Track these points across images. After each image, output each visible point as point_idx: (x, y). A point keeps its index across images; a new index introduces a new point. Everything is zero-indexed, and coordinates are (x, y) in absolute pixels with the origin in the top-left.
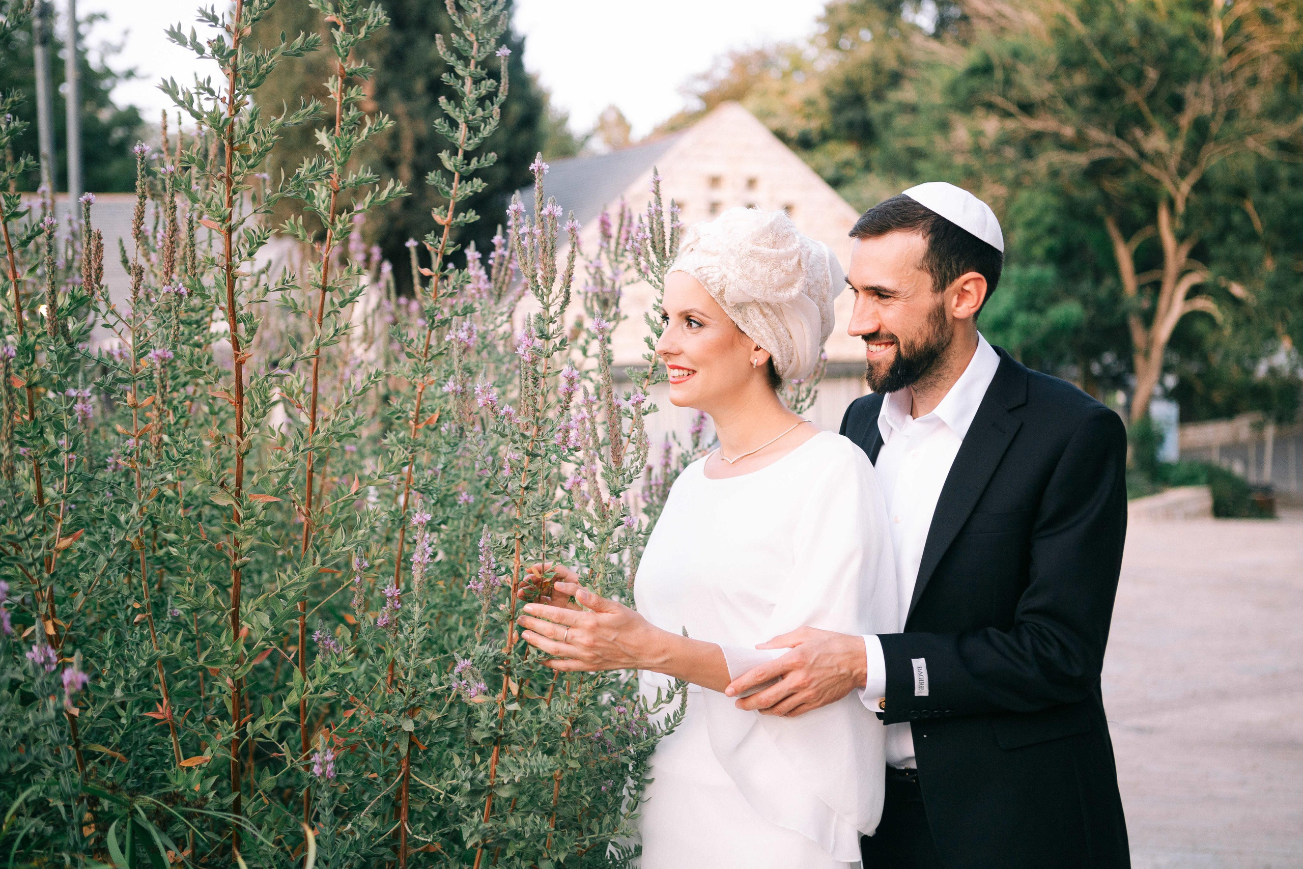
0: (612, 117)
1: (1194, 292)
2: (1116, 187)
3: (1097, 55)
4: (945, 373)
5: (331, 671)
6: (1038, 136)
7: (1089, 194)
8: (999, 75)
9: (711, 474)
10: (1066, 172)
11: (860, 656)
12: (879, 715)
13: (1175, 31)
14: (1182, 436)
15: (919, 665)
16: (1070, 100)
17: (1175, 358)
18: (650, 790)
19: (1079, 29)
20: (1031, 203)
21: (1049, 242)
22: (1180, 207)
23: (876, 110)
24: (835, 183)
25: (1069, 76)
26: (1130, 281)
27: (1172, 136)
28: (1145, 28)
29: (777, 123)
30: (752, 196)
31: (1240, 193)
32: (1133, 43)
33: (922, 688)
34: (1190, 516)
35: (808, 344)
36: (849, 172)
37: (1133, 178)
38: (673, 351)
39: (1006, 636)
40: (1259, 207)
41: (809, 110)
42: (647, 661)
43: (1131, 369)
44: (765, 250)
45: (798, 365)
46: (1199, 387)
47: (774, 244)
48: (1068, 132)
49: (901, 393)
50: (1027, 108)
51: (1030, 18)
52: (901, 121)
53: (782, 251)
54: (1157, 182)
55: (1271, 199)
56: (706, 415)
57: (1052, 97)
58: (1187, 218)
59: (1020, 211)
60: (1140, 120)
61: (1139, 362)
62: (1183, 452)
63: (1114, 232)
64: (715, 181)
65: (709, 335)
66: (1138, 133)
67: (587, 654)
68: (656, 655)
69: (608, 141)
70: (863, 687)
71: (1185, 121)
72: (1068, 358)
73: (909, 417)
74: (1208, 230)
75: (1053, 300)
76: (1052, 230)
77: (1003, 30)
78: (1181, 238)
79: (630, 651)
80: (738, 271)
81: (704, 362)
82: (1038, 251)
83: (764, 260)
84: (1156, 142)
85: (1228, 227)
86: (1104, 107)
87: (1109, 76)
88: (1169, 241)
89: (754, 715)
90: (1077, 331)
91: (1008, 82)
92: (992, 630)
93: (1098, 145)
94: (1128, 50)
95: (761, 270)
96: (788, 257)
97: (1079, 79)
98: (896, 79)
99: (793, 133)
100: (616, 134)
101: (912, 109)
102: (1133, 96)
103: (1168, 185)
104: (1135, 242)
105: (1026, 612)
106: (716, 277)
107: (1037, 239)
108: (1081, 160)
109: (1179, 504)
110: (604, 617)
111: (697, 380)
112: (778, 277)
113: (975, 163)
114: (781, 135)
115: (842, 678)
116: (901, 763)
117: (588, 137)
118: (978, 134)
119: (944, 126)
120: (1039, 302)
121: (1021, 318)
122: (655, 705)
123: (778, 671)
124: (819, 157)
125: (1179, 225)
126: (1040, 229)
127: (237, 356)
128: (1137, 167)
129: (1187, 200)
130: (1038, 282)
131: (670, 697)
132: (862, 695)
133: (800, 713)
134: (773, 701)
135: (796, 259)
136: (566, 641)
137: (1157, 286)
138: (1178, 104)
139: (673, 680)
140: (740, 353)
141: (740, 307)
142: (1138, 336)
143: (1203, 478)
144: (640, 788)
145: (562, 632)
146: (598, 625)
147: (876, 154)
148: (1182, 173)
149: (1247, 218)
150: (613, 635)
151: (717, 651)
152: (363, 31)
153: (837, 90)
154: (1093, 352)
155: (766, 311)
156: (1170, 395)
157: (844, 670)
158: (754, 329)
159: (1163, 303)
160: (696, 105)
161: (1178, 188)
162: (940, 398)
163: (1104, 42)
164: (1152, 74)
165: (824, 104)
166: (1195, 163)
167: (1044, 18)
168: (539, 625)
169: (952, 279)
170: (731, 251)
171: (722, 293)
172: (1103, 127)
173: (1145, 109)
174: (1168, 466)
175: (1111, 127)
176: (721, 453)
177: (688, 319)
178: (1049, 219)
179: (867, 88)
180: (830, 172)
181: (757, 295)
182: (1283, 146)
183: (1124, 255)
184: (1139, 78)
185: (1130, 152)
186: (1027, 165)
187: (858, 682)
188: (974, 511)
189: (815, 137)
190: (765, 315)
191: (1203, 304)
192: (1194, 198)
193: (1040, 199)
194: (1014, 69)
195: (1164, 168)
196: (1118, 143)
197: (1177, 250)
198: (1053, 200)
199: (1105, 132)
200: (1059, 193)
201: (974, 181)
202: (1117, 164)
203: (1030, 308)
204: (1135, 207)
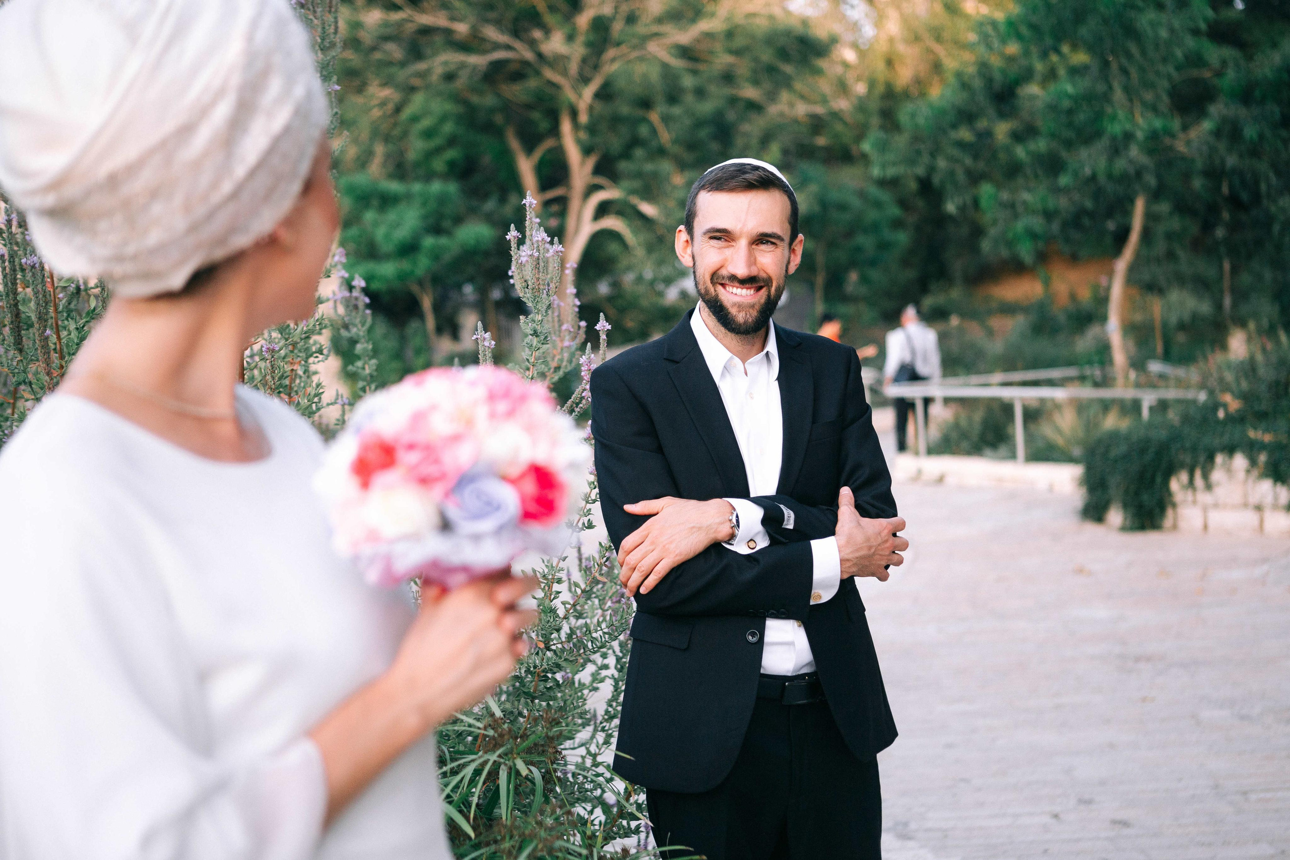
1: (603, 210)
2: (517, 92)
6: (426, 31)
7: (488, 100)
10: (463, 73)
20: (425, 113)
21: (451, 154)
22: (583, 118)
27: (570, 38)
31: (646, 104)
37: (532, 83)
40: (666, 119)
48: (462, 28)
54: (556, 86)
55: (676, 110)
58: (592, 129)
59: (415, 119)
60: (537, 20)
63: (514, 144)
66: (537, 34)
71: (583, 20)
74: (615, 143)
75: (458, 220)
76: (452, 142)
78: (587, 151)
82: (439, 164)
84: (555, 44)
85: (635, 142)
86: (499, 3)
88: (573, 153)
93: (497, 46)
103: (569, 94)
104: (538, 153)
107: (437, 151)
108: (479, 61)
113: (356, 60)
118: (356, 25)
120: (446, 224)
121: (429, 242)
125: (583, 135)
126: (437, 141)
128: (538, 73)
129: (591, 108)
130: (442, 200)
137: (562, 202)
138: (575, 1)
148: (585, 80)
149: (654, 131)
159: (571, 222)
161: (580, 96)
166: (596, 67)
172: (498, 23)
173: (543, 8)
175: (507, 24)
178: (448, 128)
182: (686, 52)
183: (526, 168)
185: (529, 55)
186: (416, 66)
191: (611, 223)
192: (599, 107)
193: (440, 106)
195: (565, 73)
196: (518, 45)
197: (583, 163)
198: (449, 107)
199: (502, 32)
200: (457, 98)
201: (357, 83)
202: (513, 67)
203: (437, 230)
204: (536, 115)
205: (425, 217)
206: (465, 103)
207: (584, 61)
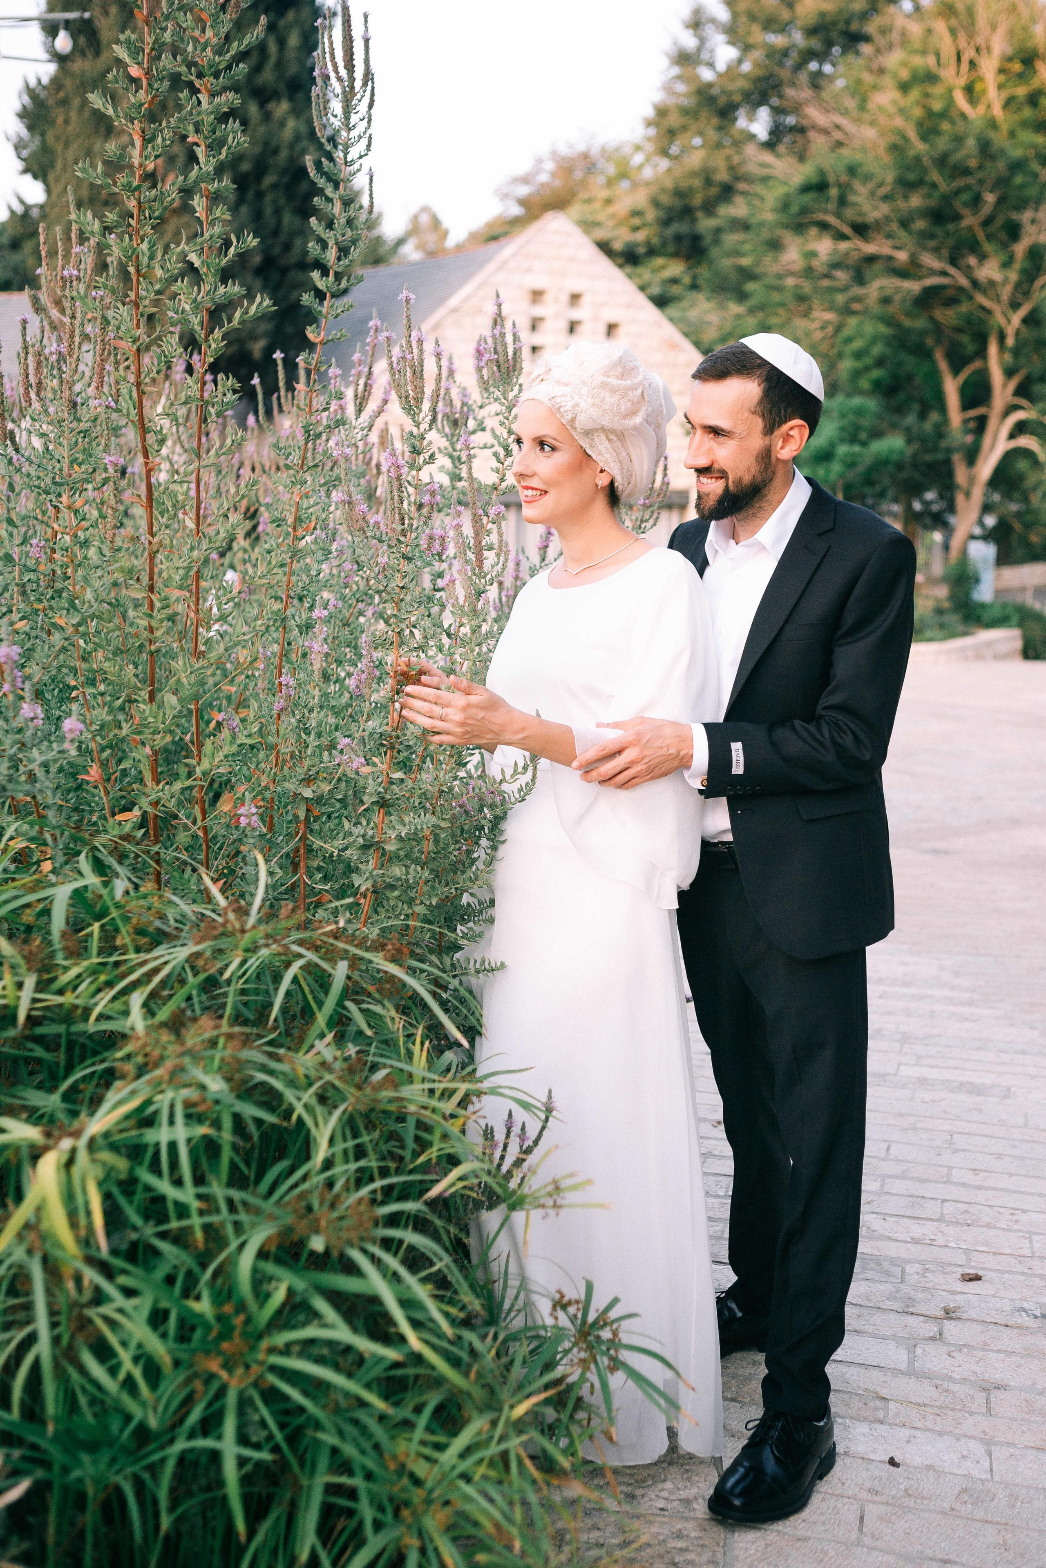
0: (424, 219)
1: (1020, 429)
2: (947, 316)
3: (935, 176)
4: (765, 505)
5: (239, 742)
6: (871, 259)
7: (920, 323)
8: (834, 192)
9: (554, 584)
10: (897, 298)
11: (687, 740)
12: (701, 792)
13: (1017, 153)
14: (998, 577)
15: (737, 748)
16: (905, 224)
17: (996, 497)
18: (502, 850)
19: (919, 146)
20: (859, 334)
21: (876, 373)
22: (1010, 341)
23: (705, 224)
24: (661, 302)
25: (906, 197)
26: (955, 416)
27: (1006, 265)
28: (985, 148)
29: (601, 234)
30: (575, 314)
32: (973, 163)
33: (738, 768)
34: (999, 657)
35: (645, 467)
36: (676, 290)
37: (964, 308)
38: (528, 472)
39: (809, 727)
41: (637, 221)
42: (508, 737)
43: (951, 508)
44: (615, 382)
45: (635, 486)
46: (1017, 526)
47: (622, 376)
48: (902, 256)
49: (726, 522)
50: (861, 230)
51: (870, 133)
52: (731, 239)
53: (629, 382)
54: (989, 312)
56: (553, 530)
57: (887, 218)
58: (1016, 352)
59: (849, 340)
60: (974, 247)
61: (960, 499)
62: (998, 592)
63: (943, 365)
64: (537, 295)
65: (561, 458)
66: (972, 261)
67: (459, 730)
68: (517, 732)
69: (420, 247)
70: (688, 767)
71: (1020, 248)
72: (890, 493)
73: (732, 542)
74: (1036, 367)
75: (876, 434)
76: (880, 362)
77: (839, 144)
78: (1009, 373)
79: (495, 728)
80: (590, 400)
81: (553, 483)
82: (865, 382)
83: (613, 391)
84: (990, 270)
86: (939, 231)
87: (946, 198)
88: (997, 375)
89: (595, 787)
90: (900, 466)
91: (842, 201)
92: (797, 723)
93: (932, 272)
94: (966, 172)
95: (610, 399)
96: (634, 388)
97: (916, 201)
98: (727, 192)
99: (618, 246)
100: (431, 239)
101: (744, 226)
102: (970, 220)
103: (999, 319)
104: (965, 375)
105: (825, 708)
106: (569, 405)
107: (865, 371)
108: (914, 287)
109: (989, 644)
110: (473, 699)
111: (548, 500)
112: (625, 406)
113: (807, 287)
114: (605, 247)
115: (670, 758)
116: (714, 837)
117: (400, 242)
118: (810, 255)
119: (775, 245)
120: (863, 434)
121: (843, 450)
122: (512, 776)
123: (616, 747)
124: (645, 273)
125: (1008, 357)
126: (868, 361)
127: (146, 464)
128: (971, 298)
129: (1018, 333)
130: (859, 412)
131: (525, 768)
132: (686, 774)
133: (633, 786)
134: (612, 773)
135: (639, 391)
136: (441, 719)
137: (981, 424)
138: (1014, 231)
139: (527, 754)
140: (587, 475)
141: (588, 433)
142: (961, 475)
143: (1015, 619)
144: (494, 848)
145: (438, 710)
146: (469, 706)
147: (704, 272)
148: (1015, 305)
150: (481, 714)
151: (569, 730)
152: (224, 151)
153: (665, 200)
154: (915, 489)
155: (612, 437)
156: (988, 536)
157: (672, 751)
158: (600, 453)
159: (987, 440)
160: (516, 210)
161: (1009, 321)
162: (760, 526)
163: (942, 161)
164: (990, 198)
165: (651, 215)
166: (1027, 294)
167: (882, 133)
168: (417, 703)
169: (780, 424)
170: (584, 383)
171: (573, 420)
172: (936, 250)
173: (980, 234)
174: (983, 606)
175: (945, 252)
176: (565, 564)
177: (541, 443)
178: (877, 350)
179: (697, 200)
180: (656, 290)
181: (606, 423)
183: (951, 388)
184: (976, 201)
185: (964, 282)
186: (858, 291)
187: (684, 763)
188: (786, 622)
189: (641, 250)
190: (610, 440)
191: (1026, 441)
192: (1024, 330)
193: (871, 328)
194: (848, 186)
195: (997, 299)
196: (952, 270)
197: (1005, 385)
198: (882, 329)
199: (940, 258)
200: (889, 321)
201: (804, 307)
202: (950, 293)
203: (853, 439)
204: (965, 339)
205: (842, 429)
206: (898, 325)
207: (1017, 286)
